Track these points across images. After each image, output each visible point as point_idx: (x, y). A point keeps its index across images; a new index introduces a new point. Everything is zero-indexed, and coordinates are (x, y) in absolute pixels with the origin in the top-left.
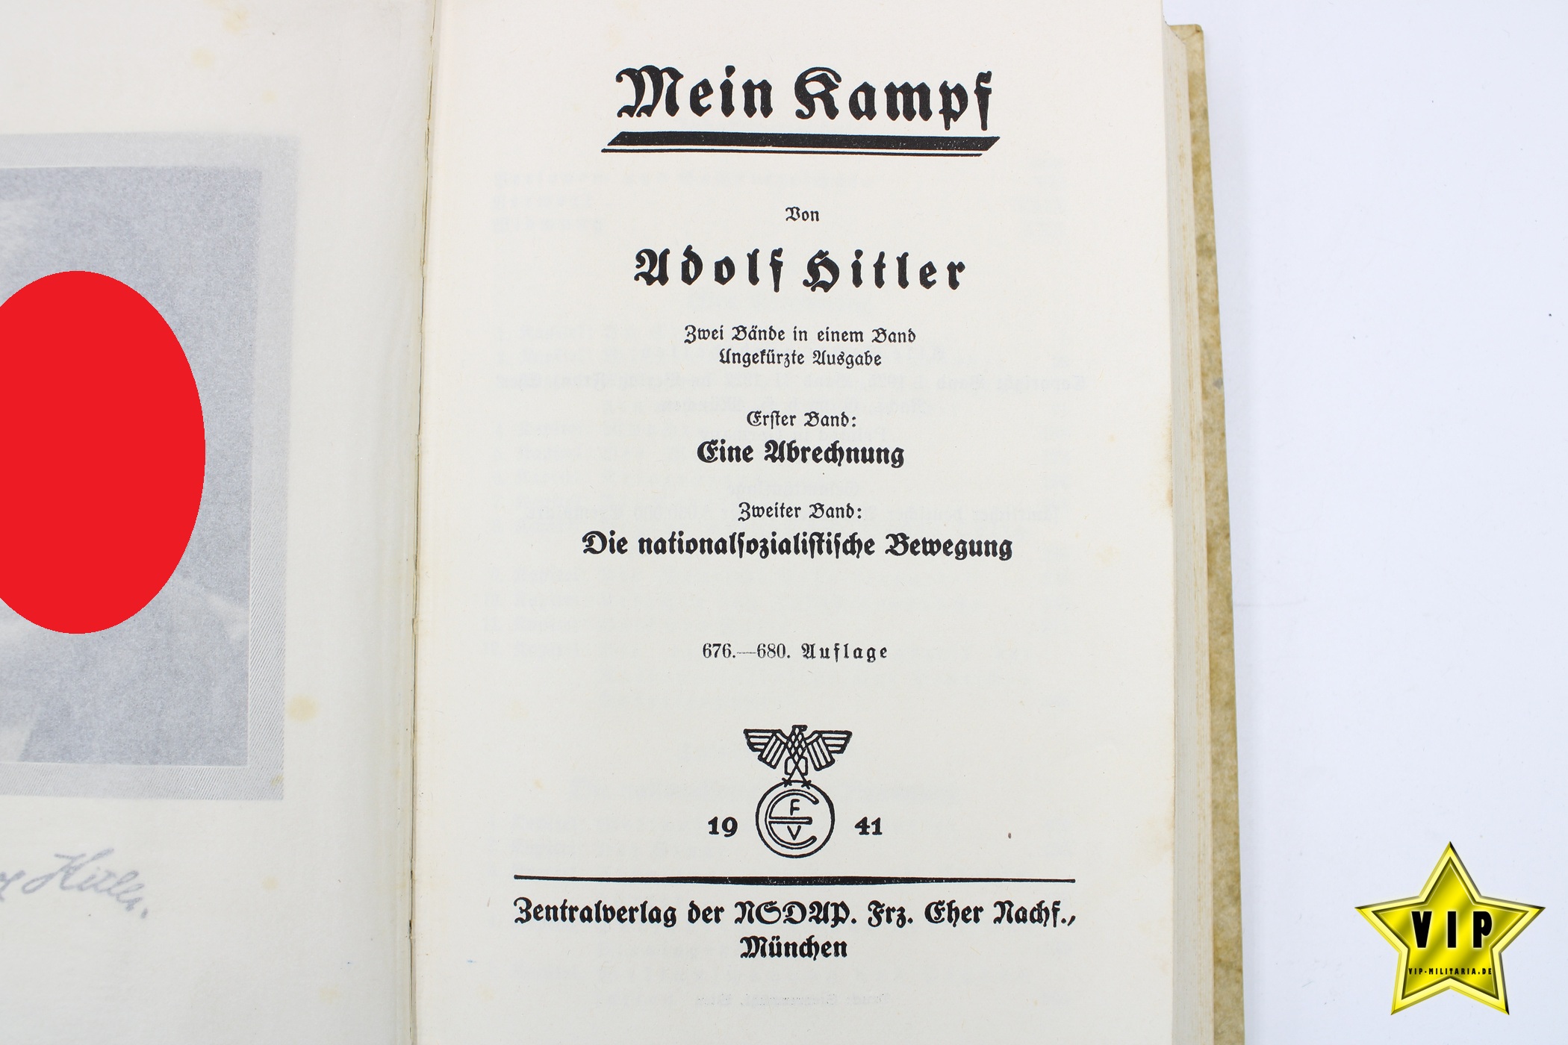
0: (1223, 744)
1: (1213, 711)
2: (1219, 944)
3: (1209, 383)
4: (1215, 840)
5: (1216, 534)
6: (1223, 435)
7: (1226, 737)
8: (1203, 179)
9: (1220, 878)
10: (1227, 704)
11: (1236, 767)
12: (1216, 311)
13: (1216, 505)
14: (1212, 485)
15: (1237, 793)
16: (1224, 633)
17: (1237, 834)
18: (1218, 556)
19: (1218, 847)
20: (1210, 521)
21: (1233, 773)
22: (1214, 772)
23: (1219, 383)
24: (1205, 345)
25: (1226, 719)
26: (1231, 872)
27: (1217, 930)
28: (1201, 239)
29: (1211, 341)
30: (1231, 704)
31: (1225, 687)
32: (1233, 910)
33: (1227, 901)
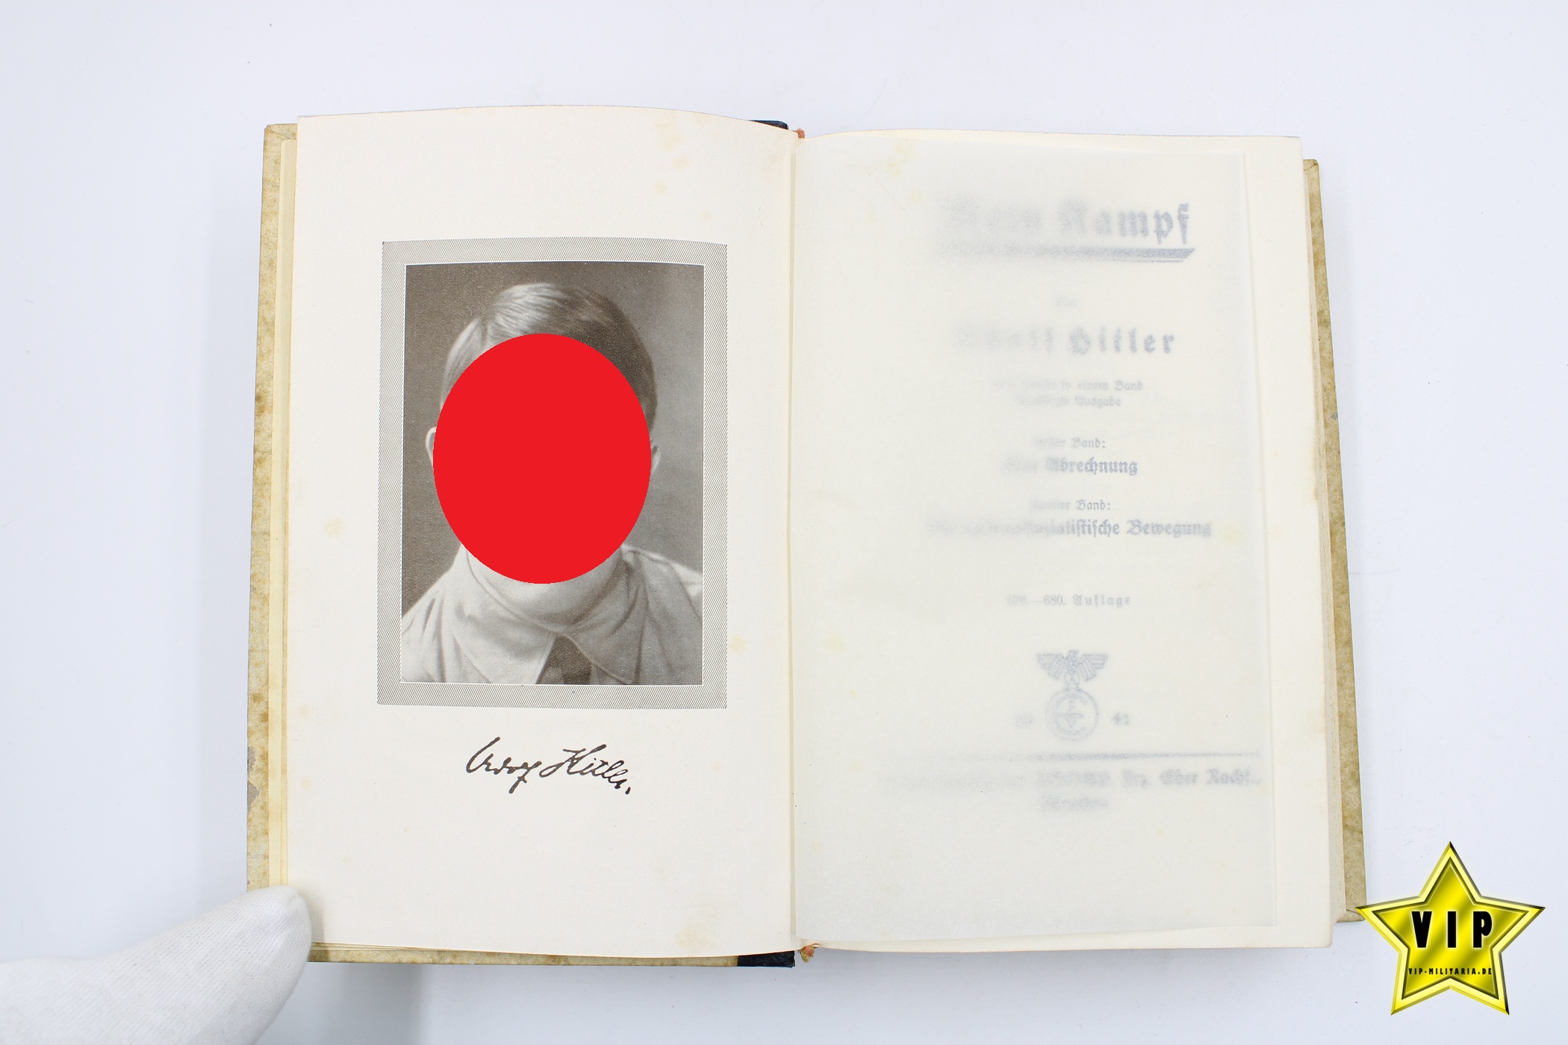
0: (1344, 672)
1: (1337, 648)
2: (1346, 814)
3: (1328, 416)
4: (1341, 739)
5: (1335, 523)
6: (1339, 453)
7: (1347, 666)
8: (1321, 271)
9: (1345, 767)
10: (1346, 643)
11: (1354, 687)
12: (1332, 365)
13: (1335, 502)
14: (1332, 488)
15: (1355, 706)
16: (1342, 593)
17: (1356, 735)
18: (1337, 539)
19: (1343, 744)
20: (1331, 514)
21: (1352, 692)
22: (1339, 691)
23: (1335, 416)
24: (1325, 389)
25: (1346, 654)
26: (1353, 762)
27: (1345, 804)
28: (1320, 313)
29: (1329, 386)
30: (1349, 643)
31: (1344, 631)
32: (1354, 789)
33: (1350, 783)
